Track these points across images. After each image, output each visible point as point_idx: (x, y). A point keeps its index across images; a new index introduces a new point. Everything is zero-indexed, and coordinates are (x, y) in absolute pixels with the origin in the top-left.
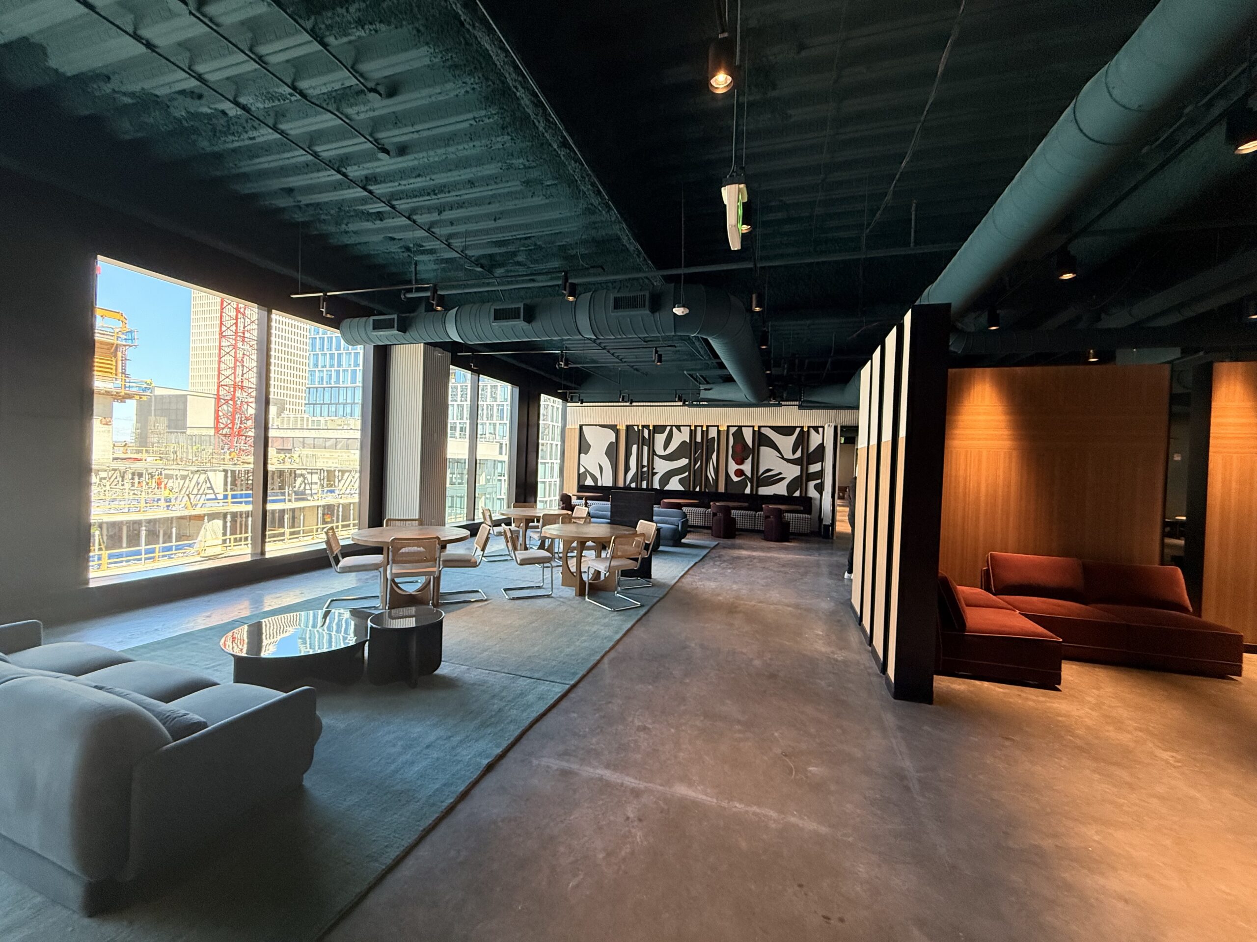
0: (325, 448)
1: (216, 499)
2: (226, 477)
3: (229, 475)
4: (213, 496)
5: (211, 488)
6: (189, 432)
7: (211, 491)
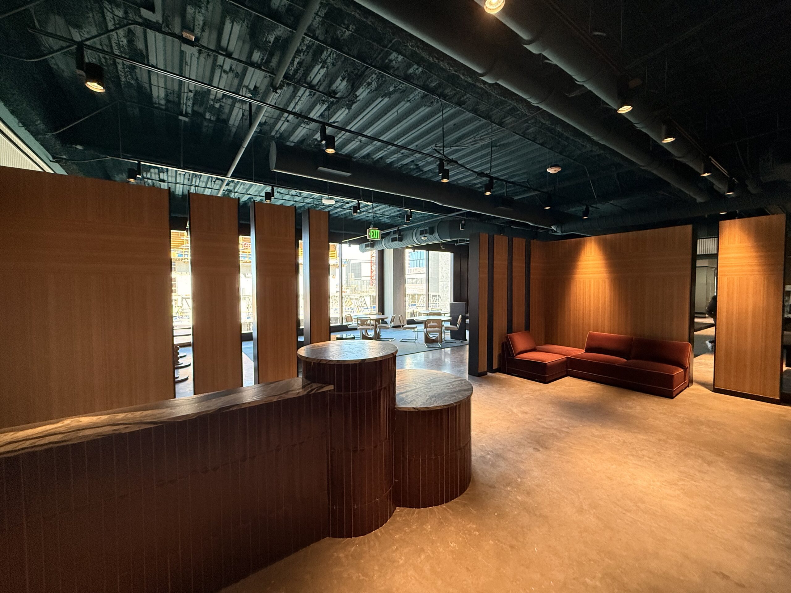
0: (412, 283)
1: (367, 308)
2: (371, 299)
3: (372, 298)
4: (366, 308)
5: (366, 304)
6: (363, 279)
7: (365, 305)
